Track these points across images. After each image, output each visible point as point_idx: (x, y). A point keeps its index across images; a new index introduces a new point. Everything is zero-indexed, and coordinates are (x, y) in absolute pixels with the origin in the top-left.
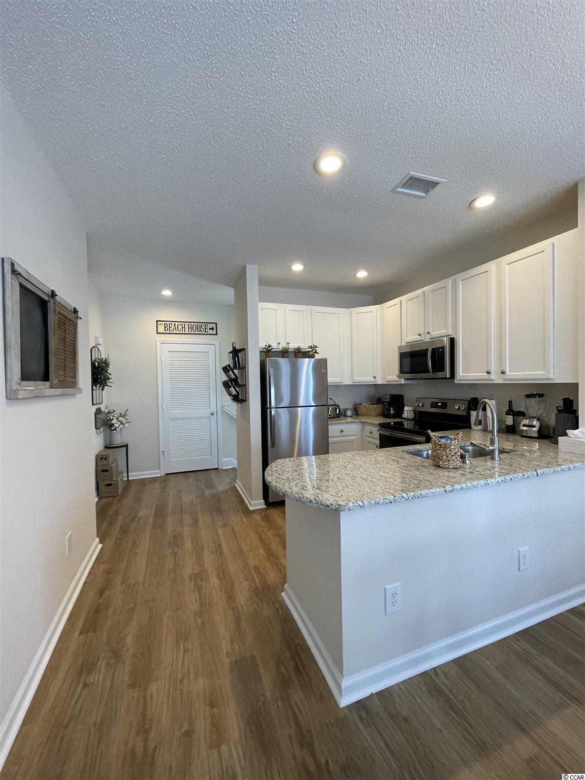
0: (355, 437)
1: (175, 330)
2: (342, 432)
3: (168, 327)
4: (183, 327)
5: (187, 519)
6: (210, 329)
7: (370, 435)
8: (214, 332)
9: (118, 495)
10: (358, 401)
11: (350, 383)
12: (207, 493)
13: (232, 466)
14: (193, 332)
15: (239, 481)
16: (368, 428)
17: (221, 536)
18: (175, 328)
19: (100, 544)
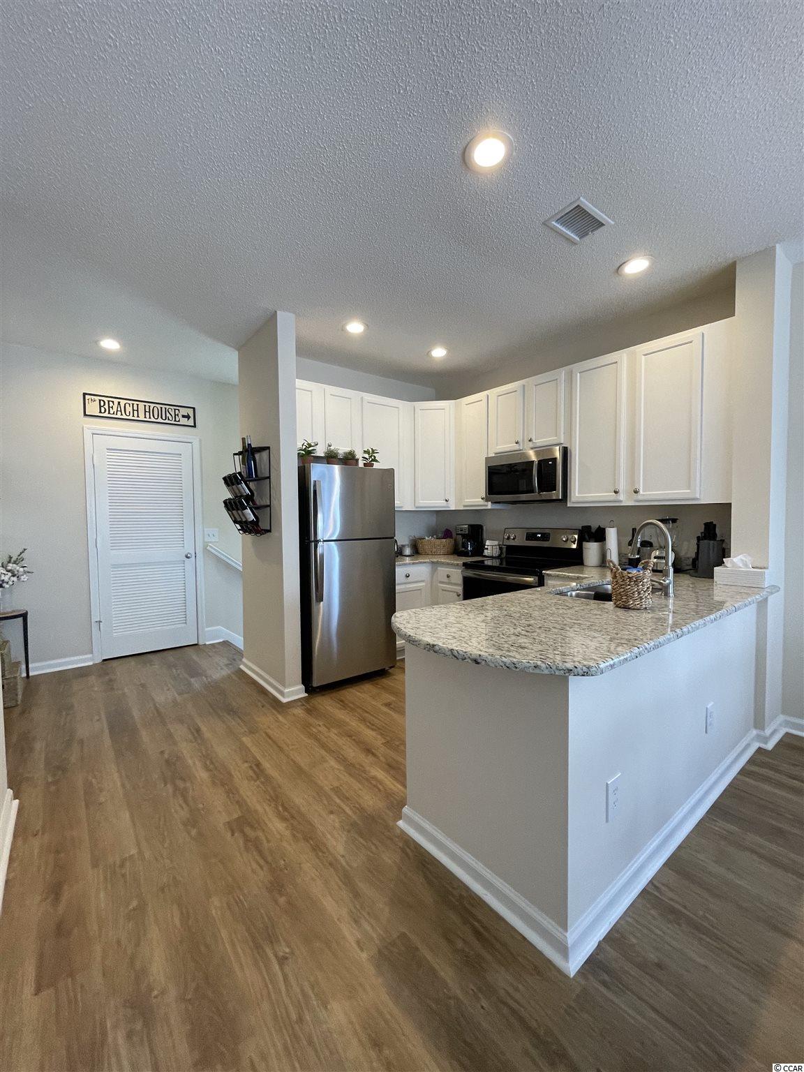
0: (424, 584)
1: (119, 413)
2: (407, 576)
3: (106, 406)
4: (135, 408)
5: (179, 731)
6: (183, 416)
7: (446, 580)
8: (191, 422)
9: (17, 705)
10: (417, 534)
11: (414, 509)
12: (196, 683)
13: (220, 638)
14: (153, 419)
15: (247, 659)
16: (443, 571)
17: (254, 750)
18: (119, 409)
19: (15, 799)
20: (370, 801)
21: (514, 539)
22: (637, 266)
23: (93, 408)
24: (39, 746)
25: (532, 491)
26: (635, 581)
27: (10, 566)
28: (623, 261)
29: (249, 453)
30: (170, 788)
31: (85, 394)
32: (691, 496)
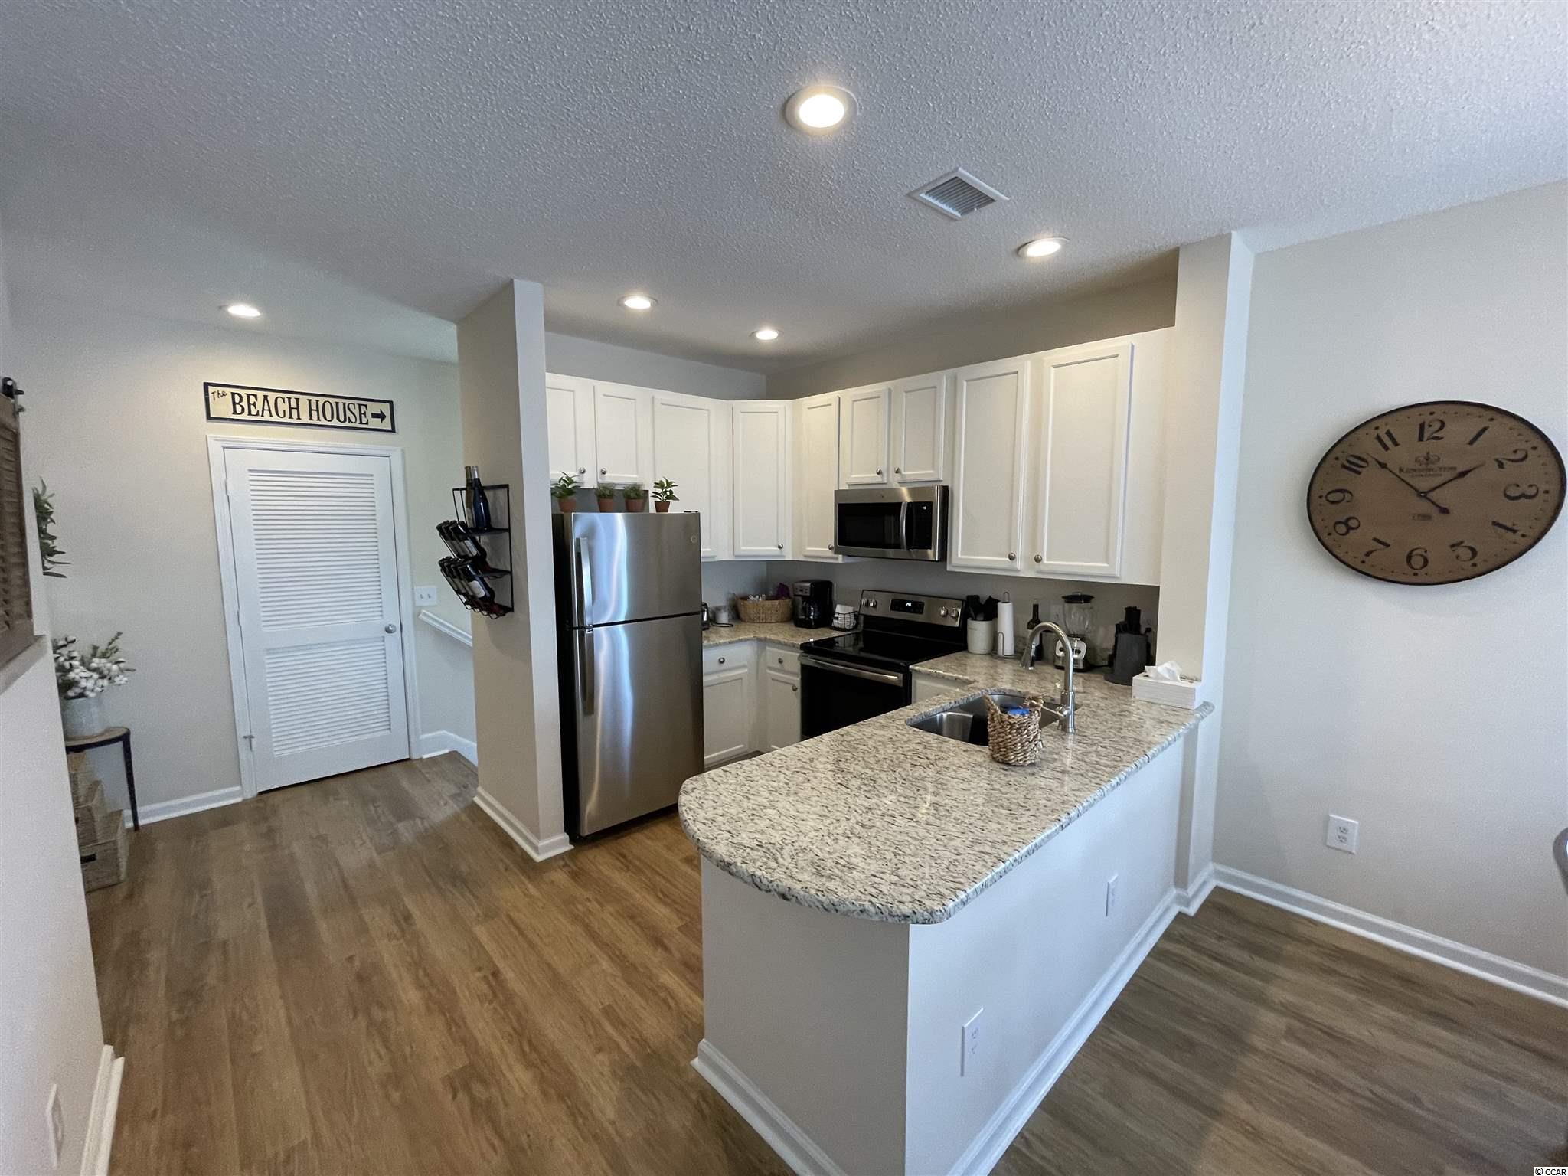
0: (746, 670)
1: (267, 413)
2: (722, 662)
3: (245, 403)
4: (294, 405)
5: (377, 918)
6: (374, 416)
7: (778, 666)
8: (387, 424)
9: (119, 882)
10: (739, 591)
11: (732, 558)
12: (406, 831)
13: (445, 748)
14: (323, 422)
15: (485, 788)
16: (773, 653)
17: (490, 947)
18: (266, 407)
19: (117, 1057)
20: (655, 1026)
21: (875, 606)
22: (1043, 249)
23: (222, 407)
24: (155, 956)
25: (898, 546)
26: (1018, 729)
27: (96, 663)
28: (1026, 242)
29: (475, 490)
30: (362, 1021)
31: (206, 385)
32: (1111, 573)
